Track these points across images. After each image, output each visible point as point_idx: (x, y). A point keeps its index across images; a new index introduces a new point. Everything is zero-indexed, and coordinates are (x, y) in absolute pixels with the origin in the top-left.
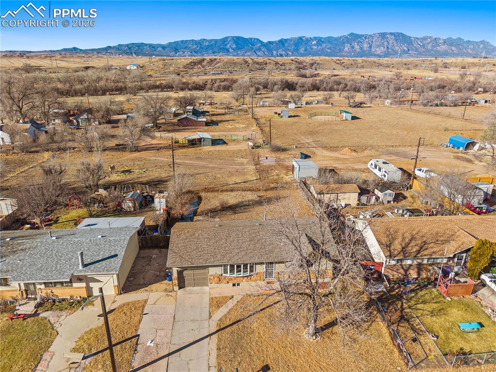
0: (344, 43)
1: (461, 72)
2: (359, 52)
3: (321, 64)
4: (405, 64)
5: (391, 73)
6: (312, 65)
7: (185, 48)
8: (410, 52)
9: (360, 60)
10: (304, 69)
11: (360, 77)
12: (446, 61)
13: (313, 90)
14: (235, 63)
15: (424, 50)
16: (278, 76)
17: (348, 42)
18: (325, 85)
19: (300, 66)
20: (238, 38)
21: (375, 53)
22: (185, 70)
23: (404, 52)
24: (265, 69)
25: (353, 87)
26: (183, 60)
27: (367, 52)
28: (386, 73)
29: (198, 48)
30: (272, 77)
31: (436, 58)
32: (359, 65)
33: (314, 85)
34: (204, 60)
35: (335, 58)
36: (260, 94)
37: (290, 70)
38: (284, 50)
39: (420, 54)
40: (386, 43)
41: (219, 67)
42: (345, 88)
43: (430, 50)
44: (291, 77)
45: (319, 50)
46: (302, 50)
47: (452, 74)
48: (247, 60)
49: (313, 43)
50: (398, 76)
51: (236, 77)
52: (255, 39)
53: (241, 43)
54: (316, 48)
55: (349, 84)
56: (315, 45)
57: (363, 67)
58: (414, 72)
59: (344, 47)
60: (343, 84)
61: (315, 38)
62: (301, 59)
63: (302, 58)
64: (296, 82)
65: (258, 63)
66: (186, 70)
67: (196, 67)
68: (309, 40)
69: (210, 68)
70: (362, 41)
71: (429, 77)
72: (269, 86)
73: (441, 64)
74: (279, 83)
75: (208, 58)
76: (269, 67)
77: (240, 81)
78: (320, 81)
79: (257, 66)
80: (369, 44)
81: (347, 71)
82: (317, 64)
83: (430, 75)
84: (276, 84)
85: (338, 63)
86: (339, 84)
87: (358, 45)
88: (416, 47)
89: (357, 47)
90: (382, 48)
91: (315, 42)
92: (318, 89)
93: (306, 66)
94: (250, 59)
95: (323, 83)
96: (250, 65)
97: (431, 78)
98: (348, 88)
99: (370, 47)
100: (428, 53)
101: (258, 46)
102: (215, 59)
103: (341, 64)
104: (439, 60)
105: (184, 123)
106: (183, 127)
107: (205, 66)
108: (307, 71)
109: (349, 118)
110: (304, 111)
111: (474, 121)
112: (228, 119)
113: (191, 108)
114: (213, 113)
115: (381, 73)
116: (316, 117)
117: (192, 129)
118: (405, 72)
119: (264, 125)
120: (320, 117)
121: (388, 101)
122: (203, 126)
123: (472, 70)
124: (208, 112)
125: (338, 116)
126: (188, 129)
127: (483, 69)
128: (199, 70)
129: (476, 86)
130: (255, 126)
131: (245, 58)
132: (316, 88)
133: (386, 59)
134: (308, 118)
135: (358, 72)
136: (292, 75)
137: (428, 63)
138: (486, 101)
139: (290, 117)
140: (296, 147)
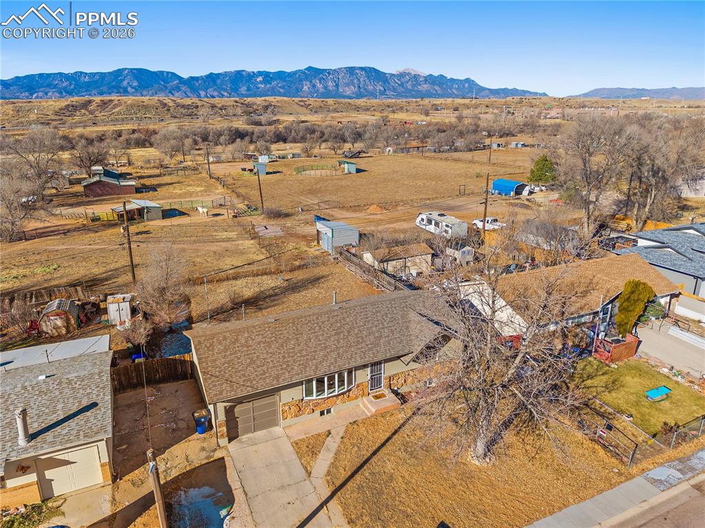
0: (301, 81)
1: (455, 115)
2: (323, 93)
3: (280, 106)
4: (388, 106)
5: (373, 118)
6: (266, 108)
7: (49, 86)
8: (388, 92)
9: (330, 101)
10: (256, 114)
11: (337, 123)
12: (435, 102)
13: (277, 142)
14: (146, 107)
15: (403, 90)
16: (218, 124)
17: (306, 79)
18: (293, 133)
19: (249, 110)
20: (140, 71)
21: (344, 93)
22: (57, 118)
23: (382, 93)
24: (196, 114)
26: (53, 103)
27: (334, 93)
28: (368, 117)
29: (72, 87)
30: (211, 126)
31: (422, 99)
32: (331, 107)
33: (278, 135)
34: (90, 102)
35: (297, 99)
36: (199, 149)
37: (234, 115)
38: (215, 90)
39: (399, 95)
40: (355, 81)
41: (119, 113)
42: (321, 137)
43: (410, 90)
44: (240, 124)
45: (268, 90)
46: (243, 90)
47: (447, 117)
48: (164, 101)
49: (258, 80)
50: (386, 121)
51: (152, 127)
52: (168, 73)
53: (146, 79)
54: (263, 86)
55: (326, 131)
56: (261, 82)
57: (336, 111)
58: (402, 116)
59: (303, 85)
61: (260, 73)
62: (248, 99)
63: (250, 99)
64: (251, 131)
65: (183, 106)
66: (60, 117)
67: (78, 113)
68: (251, 76)
69: (103, 114)
70: (325, 77)
71: (422, 121)
72: (210, 138)
73: (430, 106)
74: (226, 132)
75: (98, 99)
76: (202, 111)
77: (163, 132)
78: (285, 128)
79: (184, 111)
80: (335, 82)
81: (316, 116)
82: (273, 107)
83: (422, 119)
84: (221, 135)
85: (302, 106)
86: (313, 132)
87: (320, 82)
88: (393, 87)
89: (319, 86)
90: (352, 87)
91: (260, 79)
92: (285, 141)
93: (258, 110)
94: (169, 100)
95: (291, 132)
96: (172, 110)
97: (424, 123)
98: (326, 137)
99: (337, 86)
101: (176, 82)
102: (111, 101)
103: (307, 106)
104: (426, 101)
105: (96, 191)
106: (95, 197)
107: (95, 111)
108: (261, 117)
109: (354, 171)
110: (285, 165)
111: (503, 165)
112: (169, 182)
113: (101, 168)
114: (139, 174)
115: (362, 118)
116: (308, 172)
117: (113, 199)
118: (391, 116)
119: (234, 186)
120: (312, 172)
121: (389, 148)
122: (132, 193)
123: (466, 112)
124: (130, 174)
125: (336, 170)
126: (107, 200)
127: (477, 111)
128: (84, 118)
129: (479, 129)
130: (220, 187)
131: (161, 99)
132: (281, 138)
133: (362, 100)
134: (295, 173)
135: (332, 117)
136: (241, 123)
137: (415, 104)
138: (499, 145)
139: (268, 173)
140: (302, 210)
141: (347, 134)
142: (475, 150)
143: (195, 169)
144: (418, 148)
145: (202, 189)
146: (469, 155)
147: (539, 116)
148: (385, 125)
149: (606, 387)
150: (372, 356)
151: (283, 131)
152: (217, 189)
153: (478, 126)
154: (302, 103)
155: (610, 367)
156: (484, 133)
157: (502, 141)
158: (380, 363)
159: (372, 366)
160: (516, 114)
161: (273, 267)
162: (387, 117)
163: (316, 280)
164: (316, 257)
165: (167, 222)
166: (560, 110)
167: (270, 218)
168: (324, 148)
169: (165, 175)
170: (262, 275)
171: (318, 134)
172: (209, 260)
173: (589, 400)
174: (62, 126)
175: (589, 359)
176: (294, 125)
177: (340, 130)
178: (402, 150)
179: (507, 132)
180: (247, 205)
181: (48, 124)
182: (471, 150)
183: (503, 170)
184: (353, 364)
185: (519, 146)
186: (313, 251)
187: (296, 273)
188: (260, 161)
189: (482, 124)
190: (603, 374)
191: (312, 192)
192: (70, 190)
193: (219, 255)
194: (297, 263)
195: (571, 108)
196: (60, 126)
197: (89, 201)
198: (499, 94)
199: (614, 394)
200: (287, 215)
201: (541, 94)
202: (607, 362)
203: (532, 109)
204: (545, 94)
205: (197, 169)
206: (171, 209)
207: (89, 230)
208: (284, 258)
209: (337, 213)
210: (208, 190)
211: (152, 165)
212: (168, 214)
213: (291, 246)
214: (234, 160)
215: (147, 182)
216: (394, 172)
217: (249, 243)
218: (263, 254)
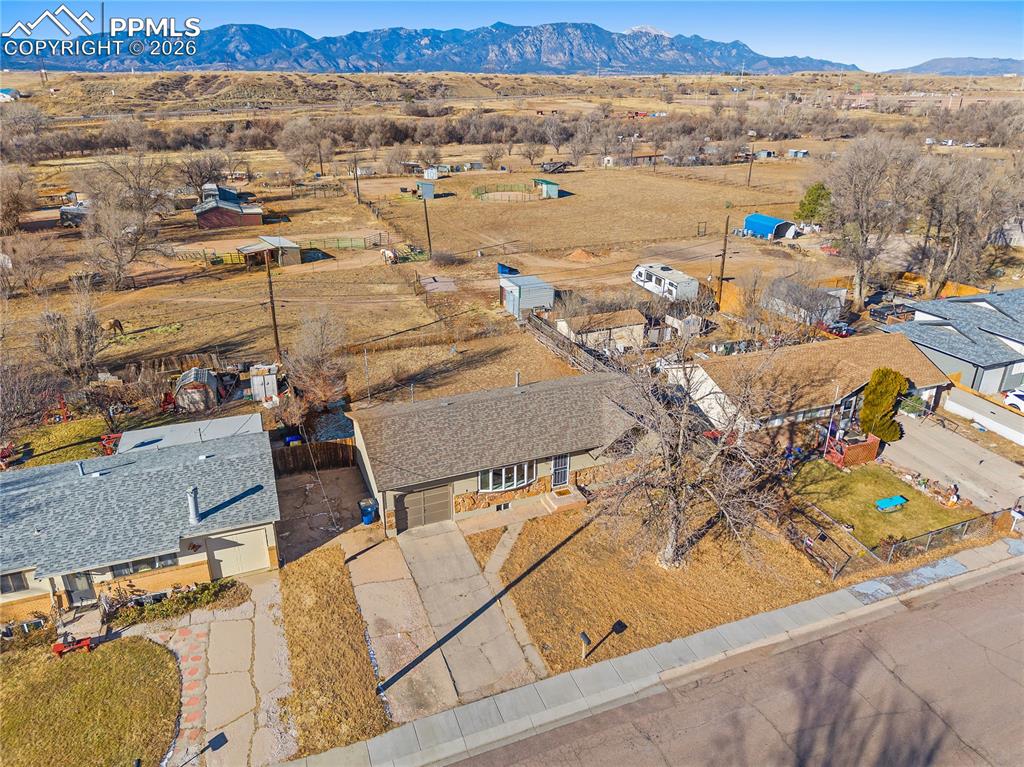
0: (486, 44)
1: (712, 102)
3: (453, 87)
4: (613, 87)
6: (434, 88)
8: (613, 63)
9: (527, 78)
10: (419, 98)
11: (535, 114)
12: (683, 81)
13: (449, 142)
14: (264, 87)
15: (636, 59)
16: (367, 114)
17: (493, 42)
18: (473, 130)
19: (411, 93)
20: (254, 29)
21: (549, 64)
22: (142, 102)
23: (605, 64)
24: (334, 98)
25: (529, 133)
26: (134, 80)
27: (533, 63)
28: (582, 104)
30: (355, 116)
31: (664, 75)
32: (528, 89)
33: (450, 132)
34: (186, 79)
35: (478, 75)
37: (388, 100)
38: (360, 57)
39: (630, 68)
40: (566, 45)
41: (227, 96)
42: (513, 136)
43: (648, 59)
44: (397, 115)
46: (401, 58)
47: (698, 105)
48: (290, 78)
49: (423, 43)
50: (607, 111)
51: (273, 117)
52: (292, 31)
54: (429, 53)
55: (520, 127)
56: (427, 47)
57: (535, 93)
58: (631, 103)
59: (488, 51)
60: (509, 129)
61: (426, 33)
62: (409, 76)
63: (411, 74)
64: (412, 126)
65: (316, 86)
67: (170, 96)
68: (414, 36)
69: (205, 96)
70: (520, 39)
71: (661, 112)
72: (355, 136)
73: (675, 87)
74: (377, 128)
75: (197, 74)
76: (344, 94)
77: (289, 127)
78: (461, 121)
79: (318, 93)
80: (536, 46)
81: (506, 101)
82: (443, 88)
83: (661, 108)
84: (371, 132)
85: (486, 86)
86: (501, 127)
87: (514, 47)
88: (622, 54)
89: (512, 52)
90: (561, 54)
91: (426, 41)
92: (460, 141)
93: (423, 92)
94: (297, 78)
95: (469, 128)
96: (300, 91)
97: (664, 114)
98: (519, 135)
99: (539, 52)
100: (645, 65)
102: (215, 77)
103: (493, 87)
104: (670, 79)
105: (213, 222)
106: (211, 228)
107: (193, 92)
108: (427, 103)
109: (554, 194)
110: (460, 184)
111: (767, 189)
112: (305, 208)
113: (214, 186)
114: (264, 195)
115: (572, 105)
116: (490, 195)
117: (234, 232)
118: (617, 103)
119: (392, 216)
120: (498, 195)
121: (608, 158)
122: (259, 224)
123: (729, 98)
124: (252, 195)
125: (530, 191)
126: (227, 233)
127: (747, 95)
128: (180, 103)
129: (744, 127)
130: (373, 217)
131: (285, 74)
132: (454, 137)
133: (574, 76)
134: (473, 197)
135: (529, 103)
136: (398, 112)
137: (652, 84)
138: (769, 154)
139: (437, 196)
140: (482, 255)
141: (549, 132)
142: (732, 163)
143: (338, 189)
144: (650, 157)
145: (350, 219)
146: (720, 171)
147: (838, 105)
148: (606, 116)
149: (831, 494)
150: (555, 448)
151: (458, 126)
152: (368, 220)
153: (741, 122)
154: (485, 82)
155: (841, 471)
156: (751, 133)
157: (774, 146)
158: (566, 456)
159: (556, 459)
160: (804, 101)
161: (444, 334)
162: (610, 104)
163: (497, 353)
164: (498, 323)
165: (308, 268)
166: (872, 96)
167: (440, 265)
168: (514, 154)
169: (298, 196)
170: (431, 344)
171: (507, 131)
172: (364, 322)
173: (807, 506)
174: (149, 114)
175: (819, 461)
176: (474, 118)
177: (540, 125)
178: (627, 161)
179: (786, 132)
180: (410, 246)
181: (131, 111)
182: (726, 163)
183: (767, 196)
184: (534, 456)
185: (800, 155)
186: (495, 314)
187: (473, 343)
188: (426, 177)
189: (751, 118)
190: (831, 479)
191: (496, 227)
192: (178, 217)
193: (377, 317)
194: (474, 330)
195: (891, 90)
196: (146, 114)
197: (205, 235)
198: (783, 65)
199: (838, 502)
200: (462, 262)
201: (846, 67)
202: (839, 466)
203: (829, 93)
204: (854, 67)
205: (340, 189)
206: (311, 249)
207: (210, 276)
208: (458, 323)
209: (529, 260)
210: (357, 222)
211: (280, 181)
212: (308, 255)
213: (466, 305)
214: (390, 174)
215: (276, 207)
216: (612, 197)
217: (412, 301)
218: (431, 315)
